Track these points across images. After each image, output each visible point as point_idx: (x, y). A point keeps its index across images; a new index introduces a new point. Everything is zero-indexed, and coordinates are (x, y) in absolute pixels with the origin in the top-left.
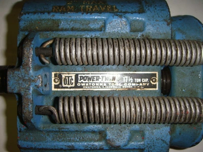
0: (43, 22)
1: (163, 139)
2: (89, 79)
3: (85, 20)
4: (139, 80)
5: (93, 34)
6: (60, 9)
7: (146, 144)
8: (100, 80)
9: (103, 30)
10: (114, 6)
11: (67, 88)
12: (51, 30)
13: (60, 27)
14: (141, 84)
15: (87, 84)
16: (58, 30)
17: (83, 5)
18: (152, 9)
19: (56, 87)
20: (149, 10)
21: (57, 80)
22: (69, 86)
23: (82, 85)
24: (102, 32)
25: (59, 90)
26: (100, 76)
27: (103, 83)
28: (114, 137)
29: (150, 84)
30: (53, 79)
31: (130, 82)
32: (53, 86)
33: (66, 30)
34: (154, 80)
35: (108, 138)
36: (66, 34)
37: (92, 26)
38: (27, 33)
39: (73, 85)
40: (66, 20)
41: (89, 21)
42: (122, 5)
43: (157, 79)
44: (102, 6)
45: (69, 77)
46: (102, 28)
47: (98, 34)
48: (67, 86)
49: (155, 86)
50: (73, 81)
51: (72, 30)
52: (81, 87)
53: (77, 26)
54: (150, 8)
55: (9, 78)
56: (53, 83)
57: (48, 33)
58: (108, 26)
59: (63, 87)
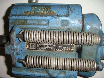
0: (20, 20)
1: (74, 75)
2: (42, 46)
3: (39, 20)
4: (66, 48)
5: (43, 27)
6: (28, 13)
7: (66, 76)
8: (47, 47)
9: (48, 25)
10: (54, 12)
11: (32, 49)
12: (23, 24)
13: (28, 23)
14: (66, 50)
15: (41, 49)
17: (39, 11)
18: (73, 14)
19: (27, 49)
20: (71, 15)
21: (28, 46)
22: (33, 49)
23: (39, 48)
24: (47, 26)
25: (29, 50)
26: (47, 45)
27: (49, 48)
28: (52, 73)
29: (71, 50)
30: (26, 45)
31: (61, 48)
32: (26, 48)
33: (30, 24)
34: (72, 48)
35: (49, 73)
36: (30, 26)
37: (42, 22)
38: (13, 26)
39: (35, 48)
40: (31, 20)
41: (41, 20)
42: (58, 10)
43: (74, 47)
44: (48, 11)
45: (33, 45)
46: (47, 24)
47: (45, 27)
48: (32, 48)
49: (73, 51)
50: (35, 47)
51: (33, 24)
52: (38, 49)
53: (36, 22)
54: (72, 13)
57: (22, 26)
58: (50, 24)
59: (30, 49)
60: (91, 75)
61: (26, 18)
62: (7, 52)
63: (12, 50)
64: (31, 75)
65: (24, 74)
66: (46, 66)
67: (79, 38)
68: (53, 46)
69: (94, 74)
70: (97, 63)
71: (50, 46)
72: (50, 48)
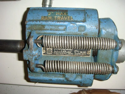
0: (37, 26)
1: (90, 78)
2: (59, 51)
3: (57, 25)
4: (82, 52)
5: (60, 32)
6: (45, 18)
7: (83, 80)
8: (64, 51)
9: (65, 30)
10: (71, 17)
11: (49, 54)
12: (41, 29)
13: (45, 28)
14: (82, 54)
15: (58, 53)
16: (44, 30)
17: (56, 16)
18: (90, 20)
20: (88, 20)
21: (44, 51)
22: (50, 54)
23: (56, 53)
24: (65, 31)
25: (45, 55)
27: (65, 53)
28: (69, 77)
29: (87, 54)
30: (43, 50)
31: (77, 53)
32: (43, 53)
33: (48, 30)
34: (89, 52)
35: (66, 77)
36: (48, 32)
37: (60, 28)
38: (30, 31)
39: (52, 53)
40: (48, 25)
41: (59, 26)
42: (75, 16)
43: (90, 52)
44: (66, 17)
45: (50, 50)
47: (63, 32)
48: (49, 53)
49: (89, 55)
50: (52, 52)
51: (51, 30)
52: (55, 54)
53: (53, 28)
54: (89, 19)
55: (24, 54)
56: (43, 52)
57: (39, 31)
58: (67, 29)
59: (47, 54)
60: (106, 79)
61: (44, 23)
62: (26, 58)
63: (30, 55)
64: (48, 80)
65: (41, 79)
66: (64, 70)
67: (95, 43)
68: (70, 51)
69: (110, 77)
70: (113, 67)
71: (67, 51)
72: (67, 53)
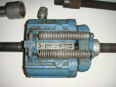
0: (35, 27)
1: (75, 65)
2: (50, 45)
3: (49, 26)
4: (67, 46)
5: (51, 30)
6: (40, 22)
7: (69, 67)
8: (54, 46)
10: (58, 22)
13: (41, 28)
15: (49, 47)
17: (48, 21)
18: (70, 22)
19: (39, 48)
22: (43, 48)
26: (54, 44)
28: (58, 64)
29: (71, 47)
30: (38, 45)
33: (42, 29)
35: (56, 64)
37: (51, 28)
38: (30, 30)
40: (43, 26)
42: (61, 21)
43: (73, 45)
44: (54, 22)
45: (43, 45)
46: (54, 29)
49: (72, 48)
50: (45, 46)
51: (45, 29)
52: (47, 48)
56: (38, 47)
57: (37, 30)
58: (56, 28)
59: (41, 48)
61: (40, 25)
62: (26, 46)
63: (29, 44)
68: (58, 45)
71: (56, 45)
72: (56, 47)
